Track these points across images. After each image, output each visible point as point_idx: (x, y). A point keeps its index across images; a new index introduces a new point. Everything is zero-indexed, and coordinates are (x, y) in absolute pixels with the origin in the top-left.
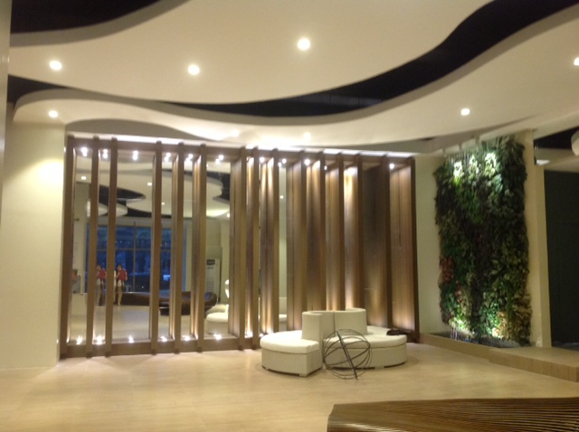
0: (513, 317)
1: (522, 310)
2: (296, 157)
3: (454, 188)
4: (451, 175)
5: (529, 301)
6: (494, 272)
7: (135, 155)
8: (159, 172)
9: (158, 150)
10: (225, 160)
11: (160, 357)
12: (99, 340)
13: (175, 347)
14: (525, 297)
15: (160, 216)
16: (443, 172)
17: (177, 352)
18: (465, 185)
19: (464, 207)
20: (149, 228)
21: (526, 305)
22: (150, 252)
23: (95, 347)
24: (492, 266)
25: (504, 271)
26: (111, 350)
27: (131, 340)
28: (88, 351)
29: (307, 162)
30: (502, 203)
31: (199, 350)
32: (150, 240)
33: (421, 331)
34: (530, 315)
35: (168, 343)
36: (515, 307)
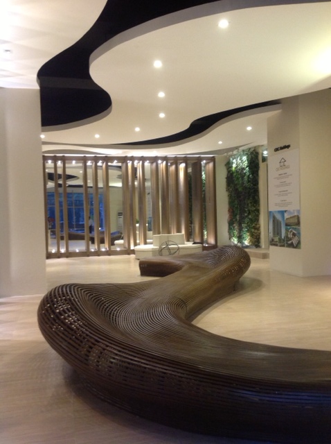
0: (252, 235)
1: (256, 231)
2: (154, 160)
3: (233, 173)
4: (232, 167)
5: (259, 227)
6: (246, 214)
7: (74, 162)
8: (85, 167)
9: (85, 160)
10: (118, 162)
11: (91, 258)
12: (63, 250)
13: (98, 253)
14: (258, 226)
15: (87, 187)
16: (229, 164)
17: (99, 255)
18: (237, 172)
19: (236, 182)
20: (82, 194)
21: (258, 229)
22: (83, 209)
23: (61, 254)
24: (245, 212)
25: (249, 214)
26: (68, 255)
27: (77, 251)
28: (58, 255)
29: (160, 162)
30: (249, 181)
31: (109, 255)
32: (82, 201)
33: (218, 244)
34: (260, 233)
35: (95, 252)
36: (253, 230)
